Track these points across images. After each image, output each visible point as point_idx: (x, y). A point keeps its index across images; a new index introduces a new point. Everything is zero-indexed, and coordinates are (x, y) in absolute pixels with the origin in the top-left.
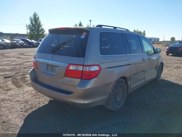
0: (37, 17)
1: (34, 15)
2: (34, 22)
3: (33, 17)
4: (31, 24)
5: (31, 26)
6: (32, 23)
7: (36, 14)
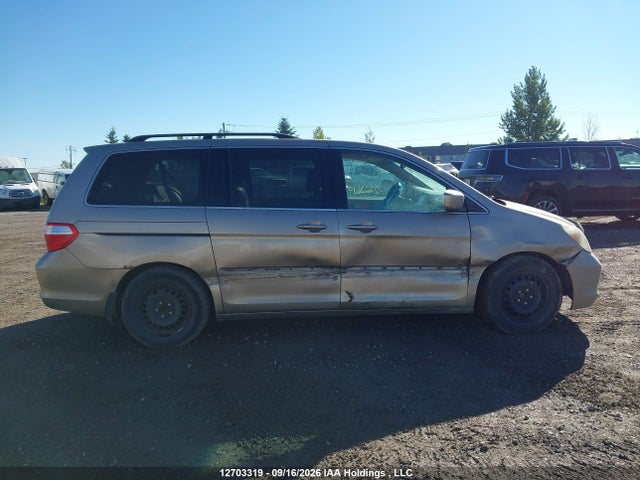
0: (540, 81)
1: (527, 79)
2: (525, 103)
3: (524, 83)
4: (514, 111)
5: (514, 116)
6: (517, 106)
7: (537, 74)
